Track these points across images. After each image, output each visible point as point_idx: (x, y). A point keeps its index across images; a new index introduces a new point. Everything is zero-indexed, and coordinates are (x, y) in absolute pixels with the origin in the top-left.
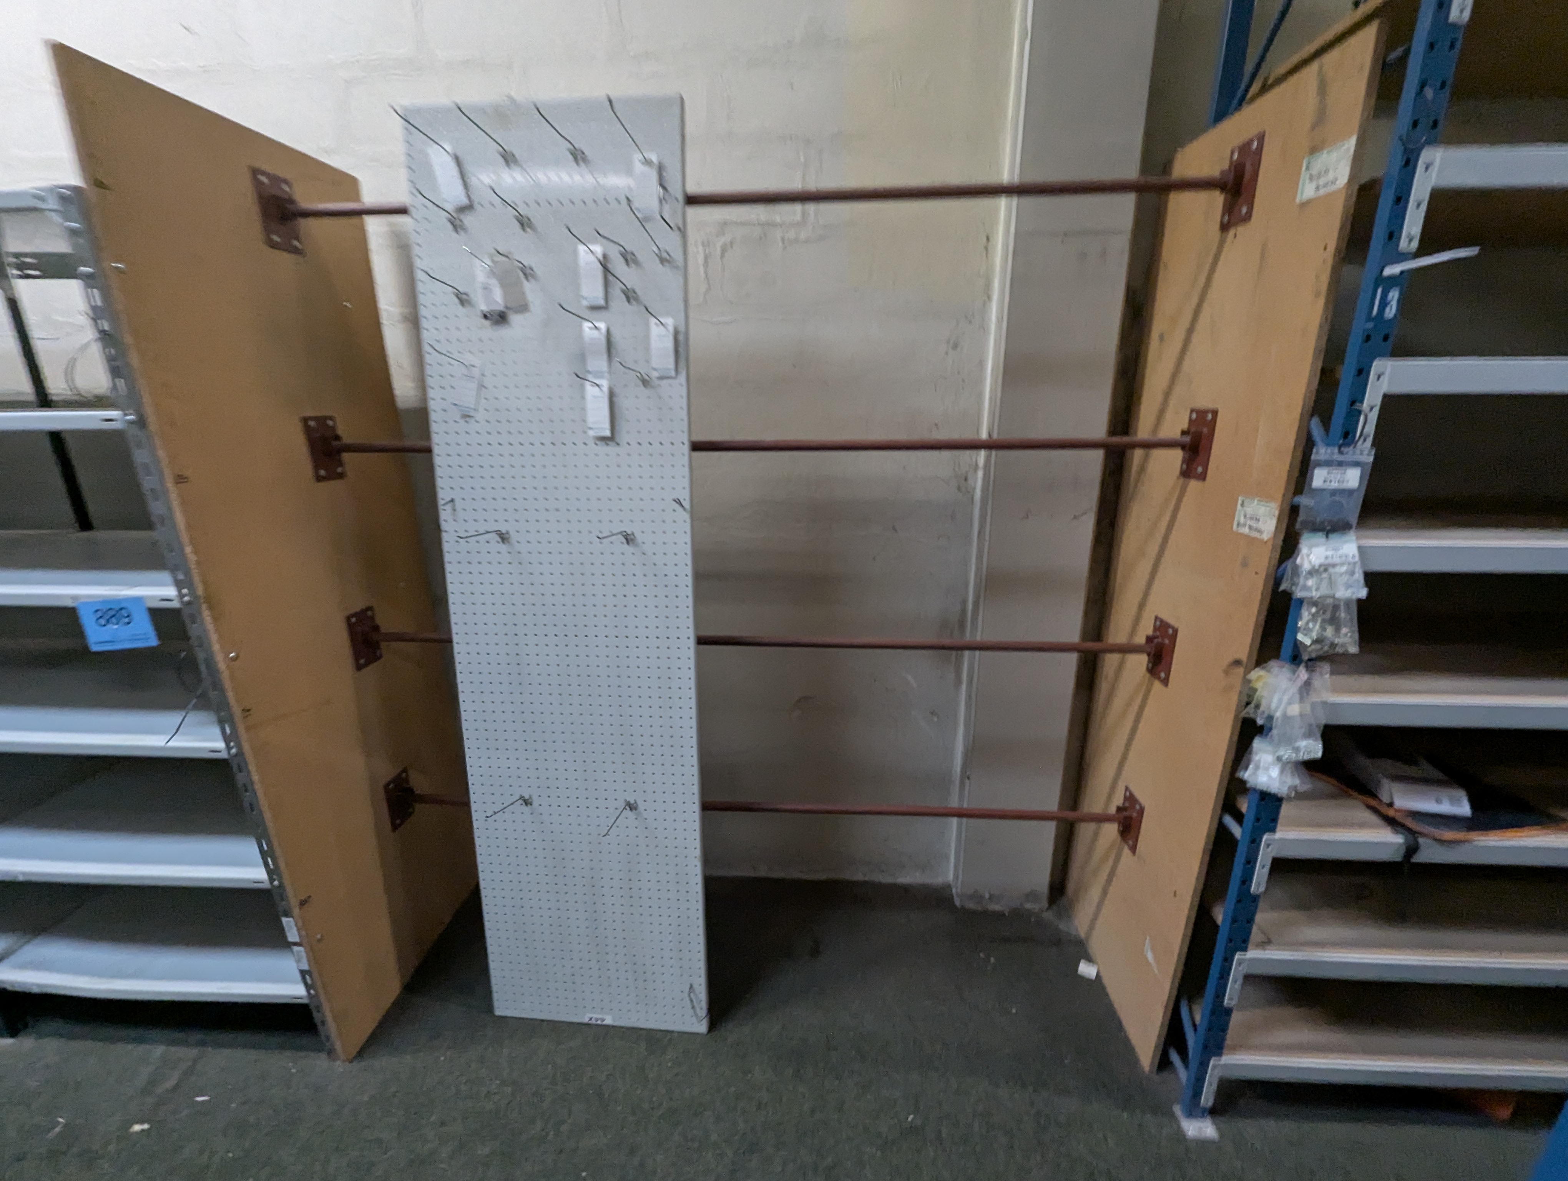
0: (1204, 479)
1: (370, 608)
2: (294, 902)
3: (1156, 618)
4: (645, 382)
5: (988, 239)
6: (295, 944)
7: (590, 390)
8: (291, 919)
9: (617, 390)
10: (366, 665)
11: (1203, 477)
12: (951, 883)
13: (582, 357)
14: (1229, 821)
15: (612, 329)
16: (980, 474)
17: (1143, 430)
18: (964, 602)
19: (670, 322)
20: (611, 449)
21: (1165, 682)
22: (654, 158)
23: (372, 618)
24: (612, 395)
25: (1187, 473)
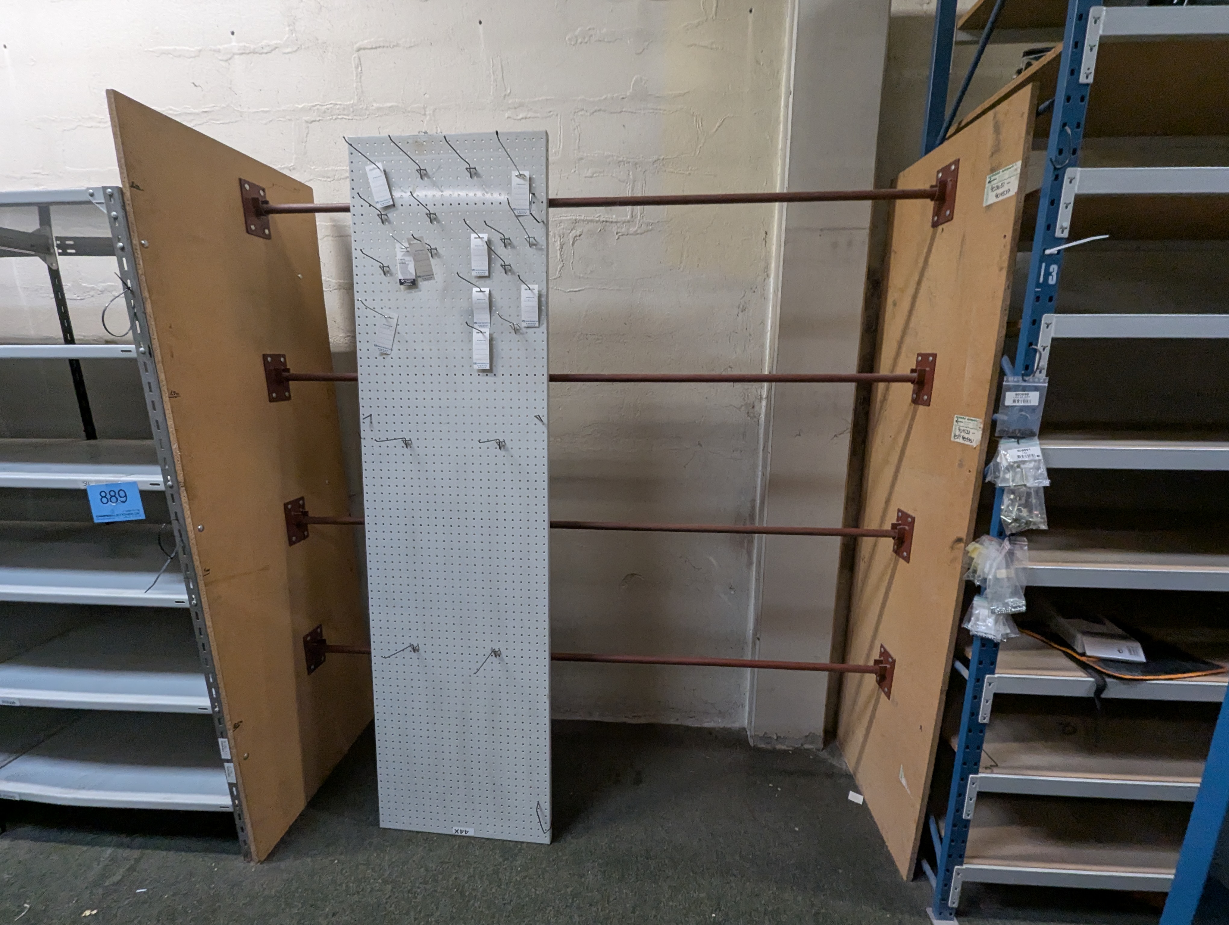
0: (929, 405)
1: (302, 498)
2: (229, 726)
3: (899, 511)
4: (516, 331)
5: (766, 233)
6: (228, 761)
7: (476, 336)
8: (226, 740)
9: (495, 336)
10: (298, 541)
11: (928, 403)
12: (746, 727)
13: (471, 313)
14: (959, 665)
15: (493, 292)
16: (764, 403)
17: (884, 368)
18: (754, 500)
19: (535, 287)
20: (490, 379)
21: (907, 559)
22: (527, 174)
23: (303, 506)
24: (491, 340)
25: (916, 401)
